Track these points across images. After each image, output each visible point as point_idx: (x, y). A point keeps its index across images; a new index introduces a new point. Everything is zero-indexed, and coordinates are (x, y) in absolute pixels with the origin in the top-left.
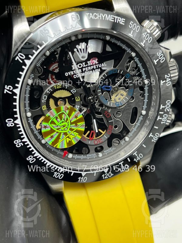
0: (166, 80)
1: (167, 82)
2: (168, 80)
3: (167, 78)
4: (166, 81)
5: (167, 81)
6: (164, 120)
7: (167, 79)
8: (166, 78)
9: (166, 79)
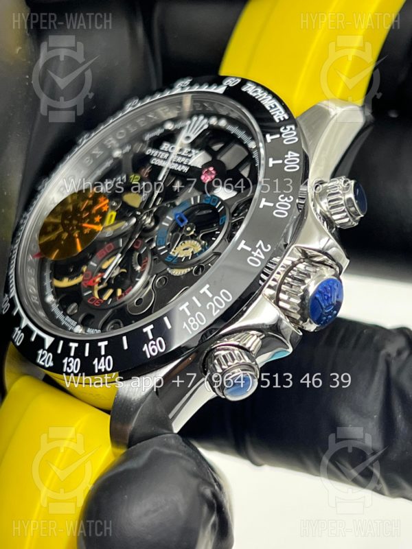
0: (255, 250)
1: (253, 255)
2: (259, 253)
3: (260, 247)
4: (253, 253)
5: (256, 254)
6: (192, 324)
7: (259, 250)
8: (257, 246)
9: (257, 249)
